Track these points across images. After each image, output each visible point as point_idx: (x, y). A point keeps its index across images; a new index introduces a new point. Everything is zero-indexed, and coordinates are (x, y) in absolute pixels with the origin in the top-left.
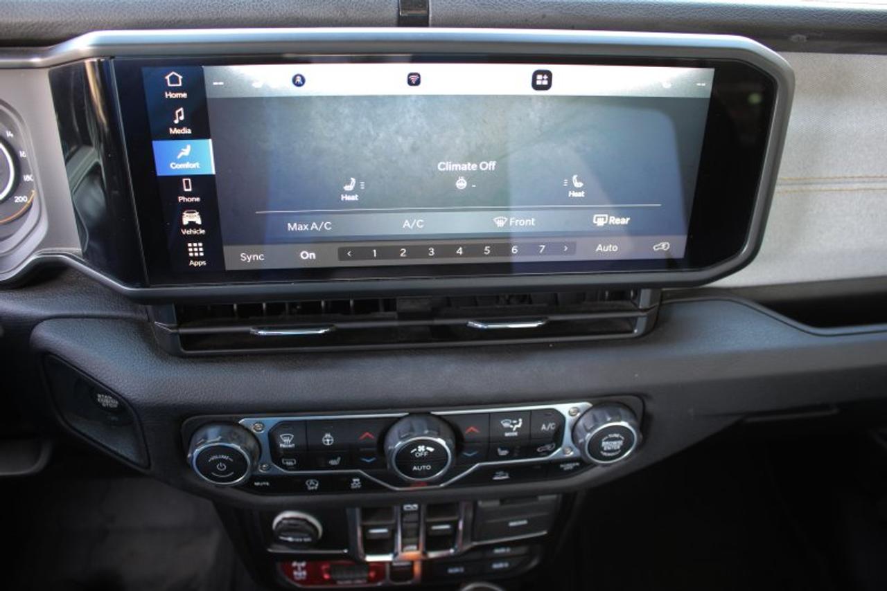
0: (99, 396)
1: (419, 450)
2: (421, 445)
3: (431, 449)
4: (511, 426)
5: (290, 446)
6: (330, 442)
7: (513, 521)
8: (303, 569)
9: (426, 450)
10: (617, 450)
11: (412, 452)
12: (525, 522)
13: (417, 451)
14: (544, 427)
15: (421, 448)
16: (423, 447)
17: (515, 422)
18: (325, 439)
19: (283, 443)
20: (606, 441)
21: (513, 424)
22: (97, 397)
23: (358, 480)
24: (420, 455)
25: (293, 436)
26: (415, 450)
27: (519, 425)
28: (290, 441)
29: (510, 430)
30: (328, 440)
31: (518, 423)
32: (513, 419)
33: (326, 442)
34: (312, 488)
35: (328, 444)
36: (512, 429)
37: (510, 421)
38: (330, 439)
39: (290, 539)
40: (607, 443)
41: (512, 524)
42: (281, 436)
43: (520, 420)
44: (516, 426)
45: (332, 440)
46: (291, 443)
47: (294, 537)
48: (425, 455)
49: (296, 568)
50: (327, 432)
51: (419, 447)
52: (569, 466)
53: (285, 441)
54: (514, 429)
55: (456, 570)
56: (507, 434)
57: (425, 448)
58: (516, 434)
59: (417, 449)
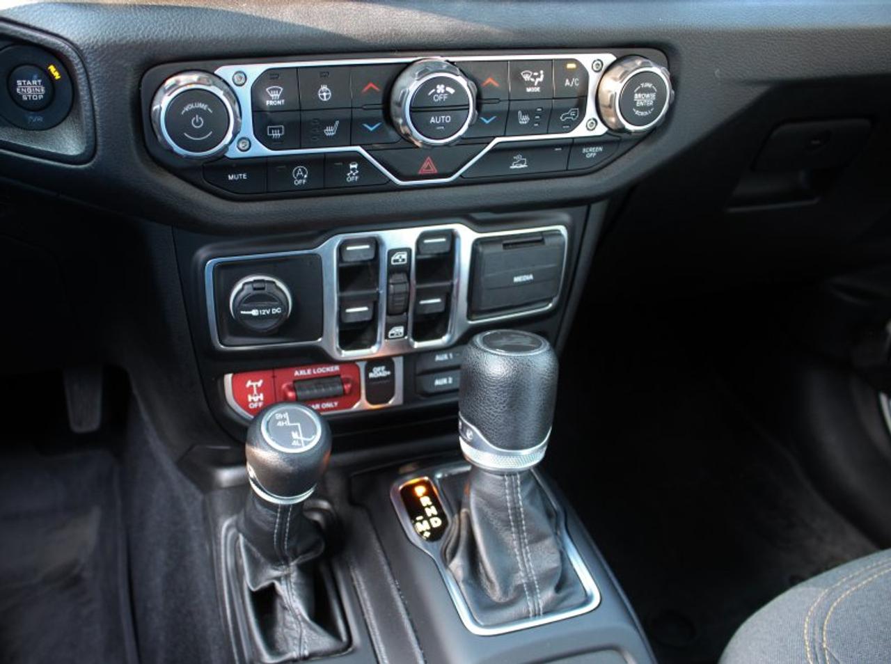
0: (19, 83)
1: (438, 91)
2: (440, 84)
3: (451, 91)
4: (532, 80)
5: (279, 102)
6: (327, 96)
7: (518, 275)
8: (259, 390)
9: (446, 92)
10: (650, 107)
11: (430, 94)
12: (531, 277)
13: (435, 93)
14: (567, 83)
15: (440, 88)
16: (443, 86)
17: (536, 74)
18: (322, 92)
19: (270, 98)
20: (638, 92)
21: (535, 77)
22: (16, 85)
23: (355, 166)
24: (440, 98)
25: (282, 89)
26: (433, 91)
27: (541, 79)
28: (278, 96)
29: (531, 84)
30: (325, 94)
31: (539, 76)
32: (534, 72)
33: (322, 97)
34: (299, 182)
35: (325, 99)
36: (534, 83)
37: (531, 73)
38: (328, 92)
39: (254, 312)
40: (640, 95)
41: (517, 279)
42: (267, 89)
43: (542, 72)
44: (538, 80)
45: (330, 94)
46: (281, 98)
47: (259, 308)
48: (445, 97)
49: (250, 390)
50: (324, 84)
51: (438, 87)
52: (591, 152)
53: (272, 96)
54: (536, 84)
55: (444, 381)
56: (529, 90)
57: (445, 88)
58: (538, 89)
59: (436, 89)
